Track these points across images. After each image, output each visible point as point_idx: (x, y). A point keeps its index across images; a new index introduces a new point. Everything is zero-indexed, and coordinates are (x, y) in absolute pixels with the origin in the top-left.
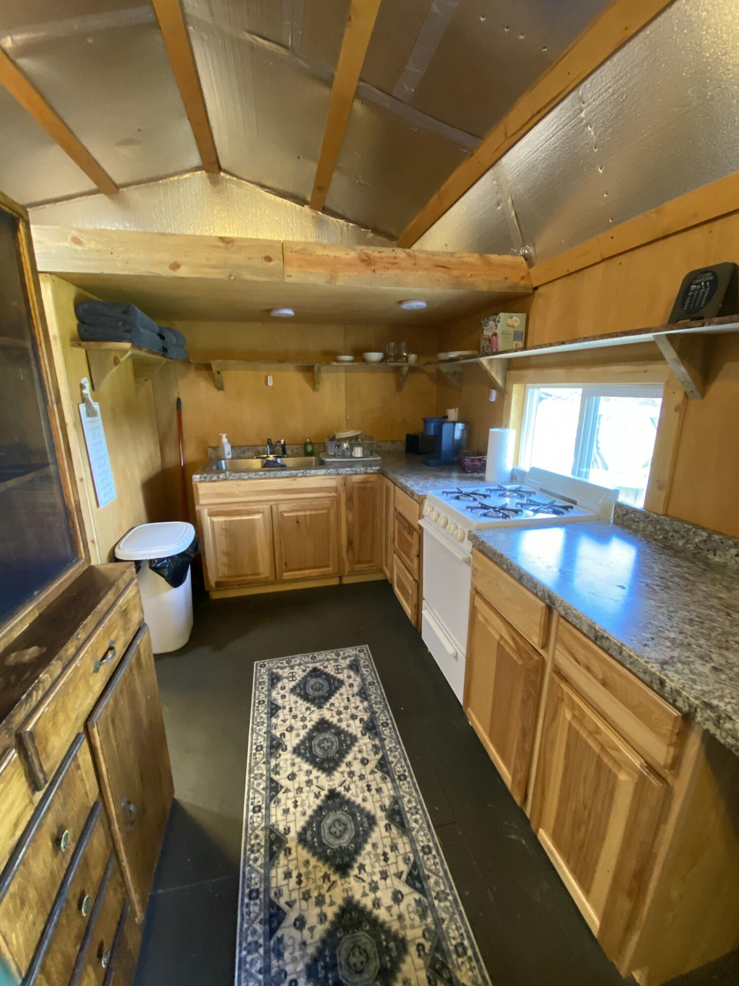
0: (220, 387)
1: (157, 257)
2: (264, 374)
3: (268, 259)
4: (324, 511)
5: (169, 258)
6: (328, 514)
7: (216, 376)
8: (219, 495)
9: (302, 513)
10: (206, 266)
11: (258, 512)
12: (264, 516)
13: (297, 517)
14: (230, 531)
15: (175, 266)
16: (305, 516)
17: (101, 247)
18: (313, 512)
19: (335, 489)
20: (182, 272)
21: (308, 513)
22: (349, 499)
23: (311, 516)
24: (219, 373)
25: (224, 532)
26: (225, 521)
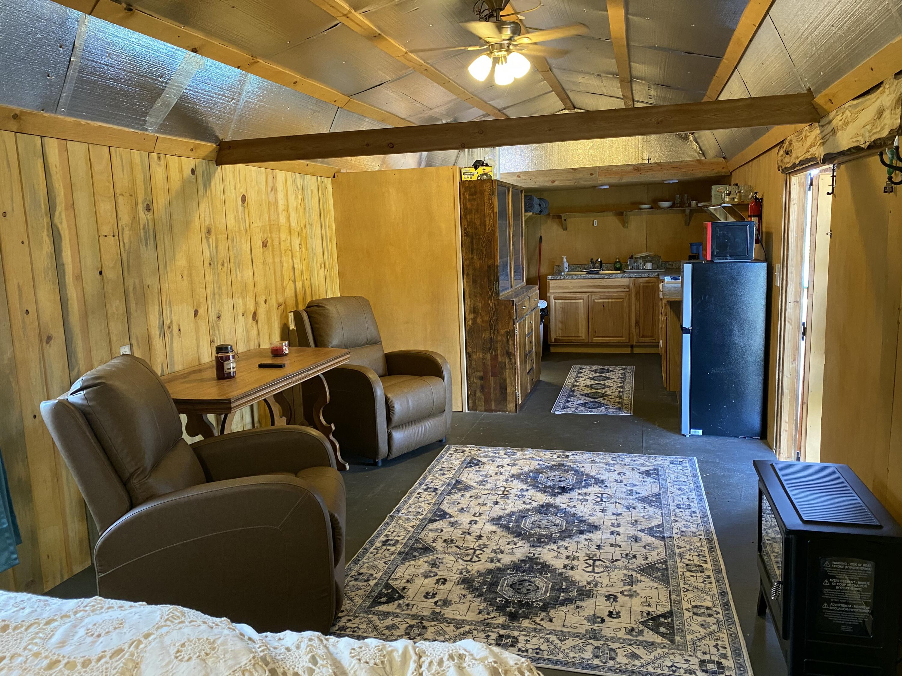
0: (565, 229)
1: (547, 179)
2: (592, 219)
3: (592, 174)
4: (622, 300)
5: (551, 179)
6: (623, 302)
7: (563, 222)
8: (561, 287)
9: (607, 300)
10: (565, 180)
11: (581, 299)
12: (584, 302)
13: (604, 302)
14: (565, 310)
15: (554, 182)
16: (608, 302)
17: (527, 178)
18: (613, 300)
19: (628, 287)
20: (556, 184)
21: (610, 300)
22: (637, 293)
23: (612, 302)
24: (565, 220)
25: (561, 309)
26: (562, 303)
